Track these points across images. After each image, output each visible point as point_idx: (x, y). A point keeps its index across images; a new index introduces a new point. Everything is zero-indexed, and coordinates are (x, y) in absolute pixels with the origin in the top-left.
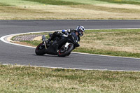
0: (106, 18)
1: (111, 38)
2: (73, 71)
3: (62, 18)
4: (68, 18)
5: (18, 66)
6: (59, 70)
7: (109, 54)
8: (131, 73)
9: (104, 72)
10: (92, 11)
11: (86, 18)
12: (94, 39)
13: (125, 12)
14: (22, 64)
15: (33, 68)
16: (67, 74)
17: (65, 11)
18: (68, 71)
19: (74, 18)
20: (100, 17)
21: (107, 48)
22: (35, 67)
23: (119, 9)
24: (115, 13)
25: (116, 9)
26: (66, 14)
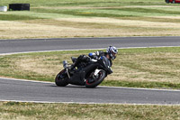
0: (71, 35)
2: (30, 104)
3: (15, 37)
4: (23, 36)
6: (12, 104)
8: (104, 106)
9: (69, 105)
10: (53, 28)
11: (45, 36)
13: (96, 28)
16: (22, 108)
17: (18, 28)
19: (30, 36)
20: (63, 35)
23: (88, 24)
24: (83, 30)
25: (84, 23)
26: (19, 32)
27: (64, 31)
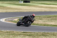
1: (45, 19)
2: (30, 33)
3: (25, 11)
4: (28, 11)
5: (8, 31)
6: (24, 32)
7: (45, 25)
8: (54, 33)
9: (43, 33)
10: (37, 8)
11: (35, 11)
12: (39, 20)
13: (51, 8)
14: (9, 30)
15: (14, 32)
16: (27, 34)
17: (26, 8)
18: (28, 33)
19: (30, 11)
21: (44, 23)
22: (15, 31)
26: (27, 9)
27: (41, 9)
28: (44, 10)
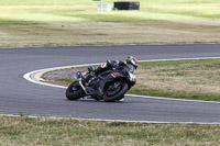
1: (198, 72)
2: (140, 125)
5: (53, 118)
6: (117, 124)
7: (195, 97)
9: (188, 126)
12: (172, 75)
15: (77, 122)
17: (125, 32)
18: (131, 125)
20: (181, 40)
21: (193, 89)
22: (80, 120)
26: (127, 36)
27: (181, 35)
28: (195, 40)
